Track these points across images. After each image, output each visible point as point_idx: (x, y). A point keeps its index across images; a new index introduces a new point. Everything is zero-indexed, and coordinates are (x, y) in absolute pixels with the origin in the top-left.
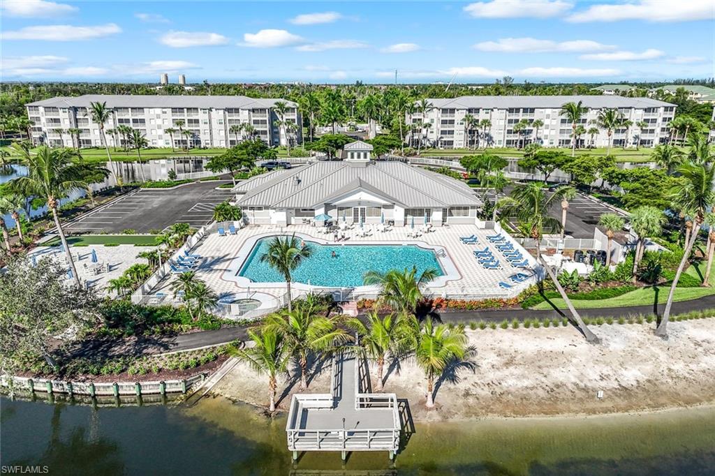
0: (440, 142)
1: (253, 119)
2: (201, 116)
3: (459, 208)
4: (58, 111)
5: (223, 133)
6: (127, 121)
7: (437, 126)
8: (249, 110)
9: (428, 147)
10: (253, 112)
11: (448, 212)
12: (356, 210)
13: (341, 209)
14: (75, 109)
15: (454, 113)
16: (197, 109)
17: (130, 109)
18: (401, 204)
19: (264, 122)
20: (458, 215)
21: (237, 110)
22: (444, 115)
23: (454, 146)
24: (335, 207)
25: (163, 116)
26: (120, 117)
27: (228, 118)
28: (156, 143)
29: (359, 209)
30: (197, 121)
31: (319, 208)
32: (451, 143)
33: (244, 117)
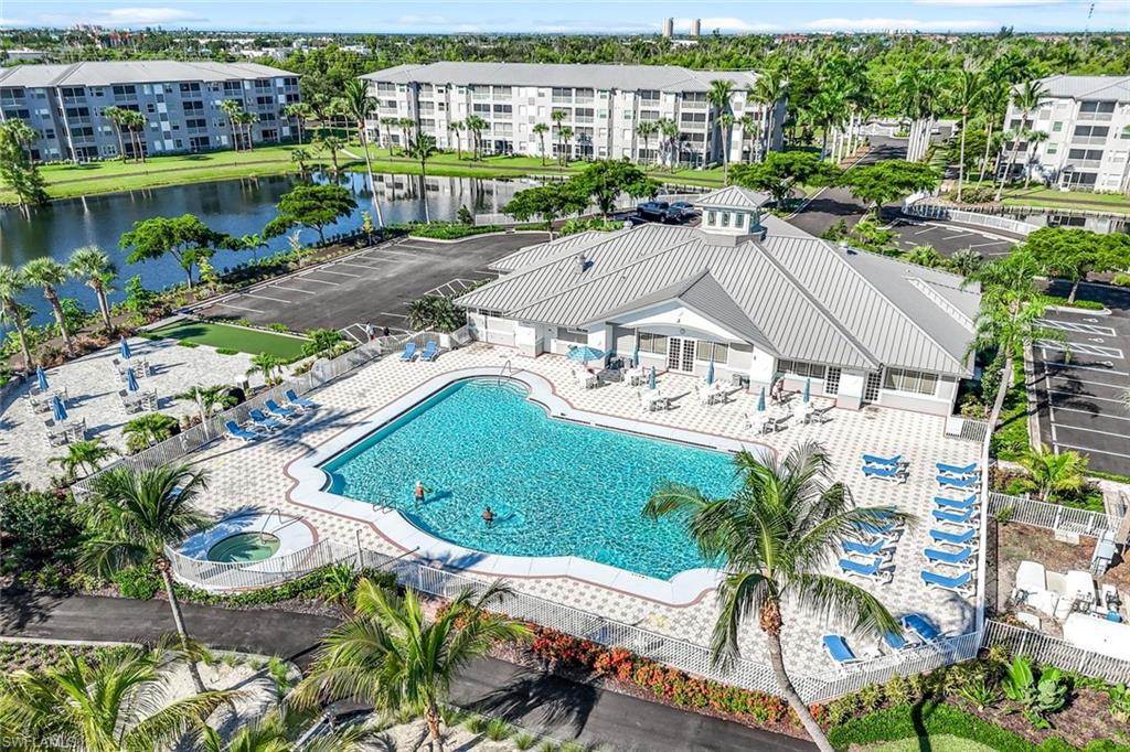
0: (1062, 176)
1: (682, 110)
2: (598, 103)
3: (912, 374)
4: (394, 89)
5: (629, 135)
6: (486, 108)
7: (1064, 140)
8: (677, 94)
9: (1034, 184)
10: (684, 97)
11: (880, 378)
12: (675, 343)
13: (643, 336)
14: (418, 86)
15: (1112, 111)
16: (591, 90)
17: (491, 88)
18: (769, 346)
19: (700, 117)
20: (909, 388)
21: (656, 94)
22: (1088, 114)
23: (1098, 186)
24: (630, 331)
25: (540, 101)
26: (478, 102)
27: (641, 108)
28: (525, 148)
29: (682, 343)
30: (590, 112)
31: (597, 329)
32: (1089, 179)
33: (666, 107)
